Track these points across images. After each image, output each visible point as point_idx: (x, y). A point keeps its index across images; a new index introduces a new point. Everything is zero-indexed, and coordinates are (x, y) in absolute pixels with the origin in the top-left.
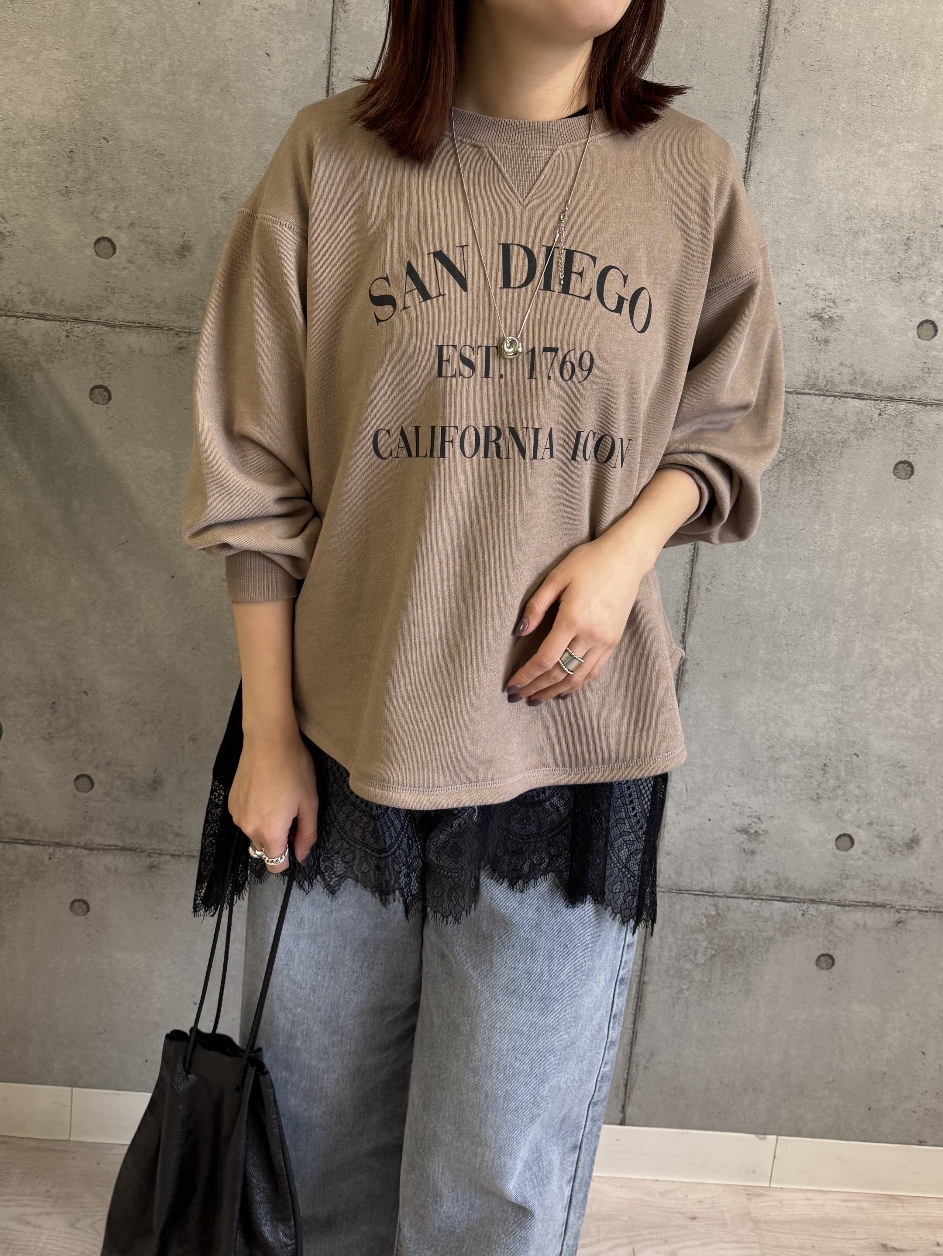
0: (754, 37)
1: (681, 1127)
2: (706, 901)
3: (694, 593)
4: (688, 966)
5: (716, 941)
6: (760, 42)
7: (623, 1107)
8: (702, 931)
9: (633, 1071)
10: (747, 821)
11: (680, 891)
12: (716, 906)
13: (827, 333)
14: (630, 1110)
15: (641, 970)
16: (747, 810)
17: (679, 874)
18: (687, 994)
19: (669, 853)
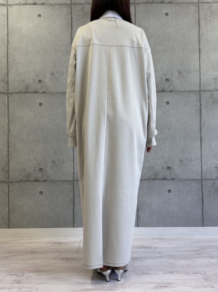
0: (197, 38)
1: (214, 226)
2: (211, 181)
3: (201, 126)
4: (210, 194)
5: (214, 188)
6: (198, 39)
7: (203, 223)
8: (212, 187)
9: (203, 215)
10: (216, 165)
11: (207, 180)
12: (213, 182)
13: (216, 81)
14: (204, 224)
15: (202, 195)
16: (216, 163)
17: (206, 176)
18: (211, 199)
19: (204, 173)
